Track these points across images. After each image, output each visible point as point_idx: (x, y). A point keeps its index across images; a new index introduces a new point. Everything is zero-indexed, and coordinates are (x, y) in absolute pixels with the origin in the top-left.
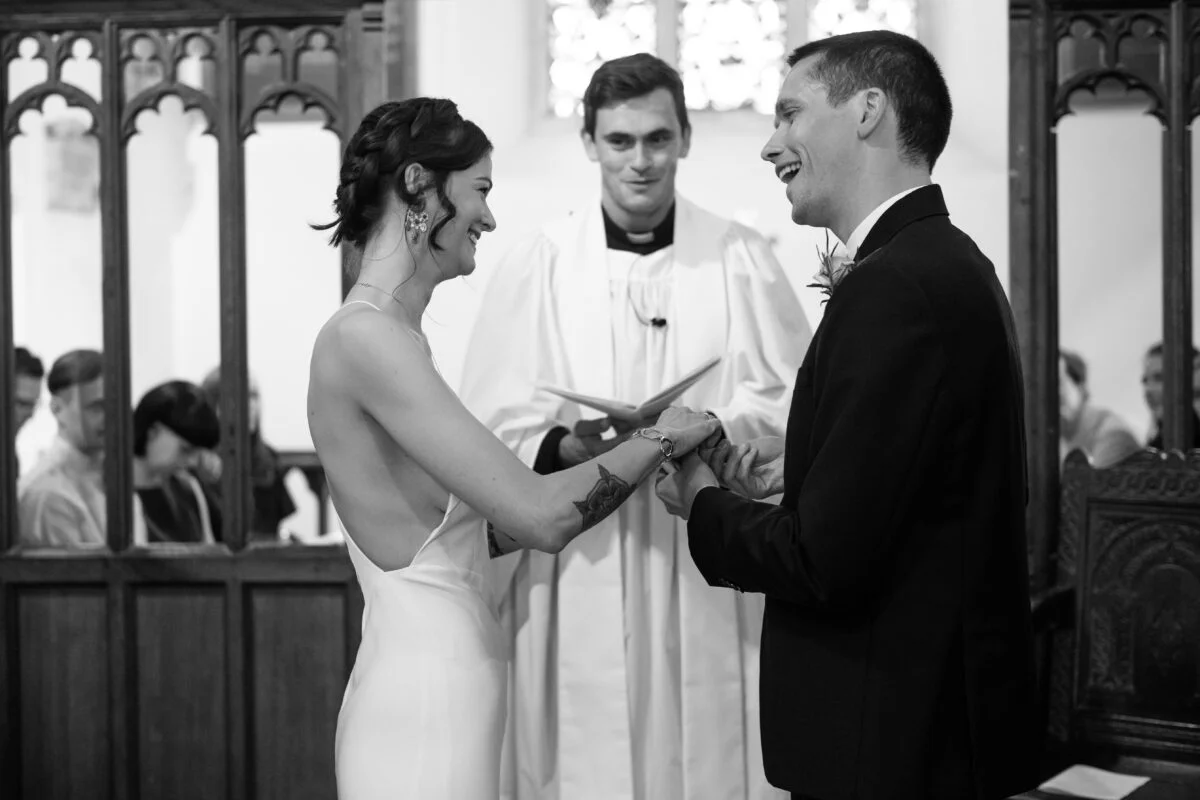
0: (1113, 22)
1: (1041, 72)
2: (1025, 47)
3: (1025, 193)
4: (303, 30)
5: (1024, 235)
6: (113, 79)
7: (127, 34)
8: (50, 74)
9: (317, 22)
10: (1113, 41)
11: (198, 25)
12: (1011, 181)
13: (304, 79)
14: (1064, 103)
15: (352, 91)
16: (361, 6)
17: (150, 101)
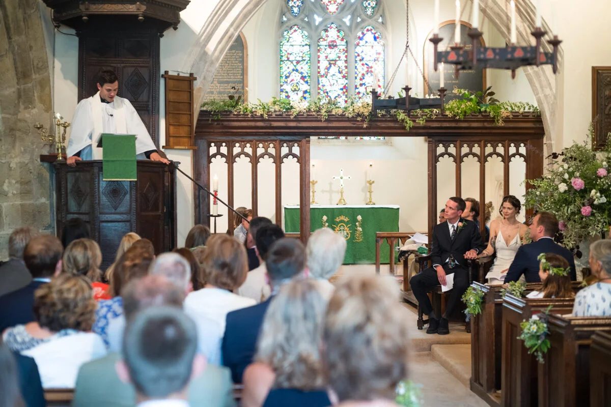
0: (447, 144)
1: (434, 154)
2: (431, 149)
3: (431, 176)
4: (294, 142)
5: (431, 183)
6: (255, 152)
7: (258, 143)
8: (242, 150)
9: (296, 141)
10: (446, 148)
11: (272, 141)
12: (428, 174)
13: (293, 152)
14: (438, 159)
15: (303, 155)
16: (305, 138)
17: (262, 156)
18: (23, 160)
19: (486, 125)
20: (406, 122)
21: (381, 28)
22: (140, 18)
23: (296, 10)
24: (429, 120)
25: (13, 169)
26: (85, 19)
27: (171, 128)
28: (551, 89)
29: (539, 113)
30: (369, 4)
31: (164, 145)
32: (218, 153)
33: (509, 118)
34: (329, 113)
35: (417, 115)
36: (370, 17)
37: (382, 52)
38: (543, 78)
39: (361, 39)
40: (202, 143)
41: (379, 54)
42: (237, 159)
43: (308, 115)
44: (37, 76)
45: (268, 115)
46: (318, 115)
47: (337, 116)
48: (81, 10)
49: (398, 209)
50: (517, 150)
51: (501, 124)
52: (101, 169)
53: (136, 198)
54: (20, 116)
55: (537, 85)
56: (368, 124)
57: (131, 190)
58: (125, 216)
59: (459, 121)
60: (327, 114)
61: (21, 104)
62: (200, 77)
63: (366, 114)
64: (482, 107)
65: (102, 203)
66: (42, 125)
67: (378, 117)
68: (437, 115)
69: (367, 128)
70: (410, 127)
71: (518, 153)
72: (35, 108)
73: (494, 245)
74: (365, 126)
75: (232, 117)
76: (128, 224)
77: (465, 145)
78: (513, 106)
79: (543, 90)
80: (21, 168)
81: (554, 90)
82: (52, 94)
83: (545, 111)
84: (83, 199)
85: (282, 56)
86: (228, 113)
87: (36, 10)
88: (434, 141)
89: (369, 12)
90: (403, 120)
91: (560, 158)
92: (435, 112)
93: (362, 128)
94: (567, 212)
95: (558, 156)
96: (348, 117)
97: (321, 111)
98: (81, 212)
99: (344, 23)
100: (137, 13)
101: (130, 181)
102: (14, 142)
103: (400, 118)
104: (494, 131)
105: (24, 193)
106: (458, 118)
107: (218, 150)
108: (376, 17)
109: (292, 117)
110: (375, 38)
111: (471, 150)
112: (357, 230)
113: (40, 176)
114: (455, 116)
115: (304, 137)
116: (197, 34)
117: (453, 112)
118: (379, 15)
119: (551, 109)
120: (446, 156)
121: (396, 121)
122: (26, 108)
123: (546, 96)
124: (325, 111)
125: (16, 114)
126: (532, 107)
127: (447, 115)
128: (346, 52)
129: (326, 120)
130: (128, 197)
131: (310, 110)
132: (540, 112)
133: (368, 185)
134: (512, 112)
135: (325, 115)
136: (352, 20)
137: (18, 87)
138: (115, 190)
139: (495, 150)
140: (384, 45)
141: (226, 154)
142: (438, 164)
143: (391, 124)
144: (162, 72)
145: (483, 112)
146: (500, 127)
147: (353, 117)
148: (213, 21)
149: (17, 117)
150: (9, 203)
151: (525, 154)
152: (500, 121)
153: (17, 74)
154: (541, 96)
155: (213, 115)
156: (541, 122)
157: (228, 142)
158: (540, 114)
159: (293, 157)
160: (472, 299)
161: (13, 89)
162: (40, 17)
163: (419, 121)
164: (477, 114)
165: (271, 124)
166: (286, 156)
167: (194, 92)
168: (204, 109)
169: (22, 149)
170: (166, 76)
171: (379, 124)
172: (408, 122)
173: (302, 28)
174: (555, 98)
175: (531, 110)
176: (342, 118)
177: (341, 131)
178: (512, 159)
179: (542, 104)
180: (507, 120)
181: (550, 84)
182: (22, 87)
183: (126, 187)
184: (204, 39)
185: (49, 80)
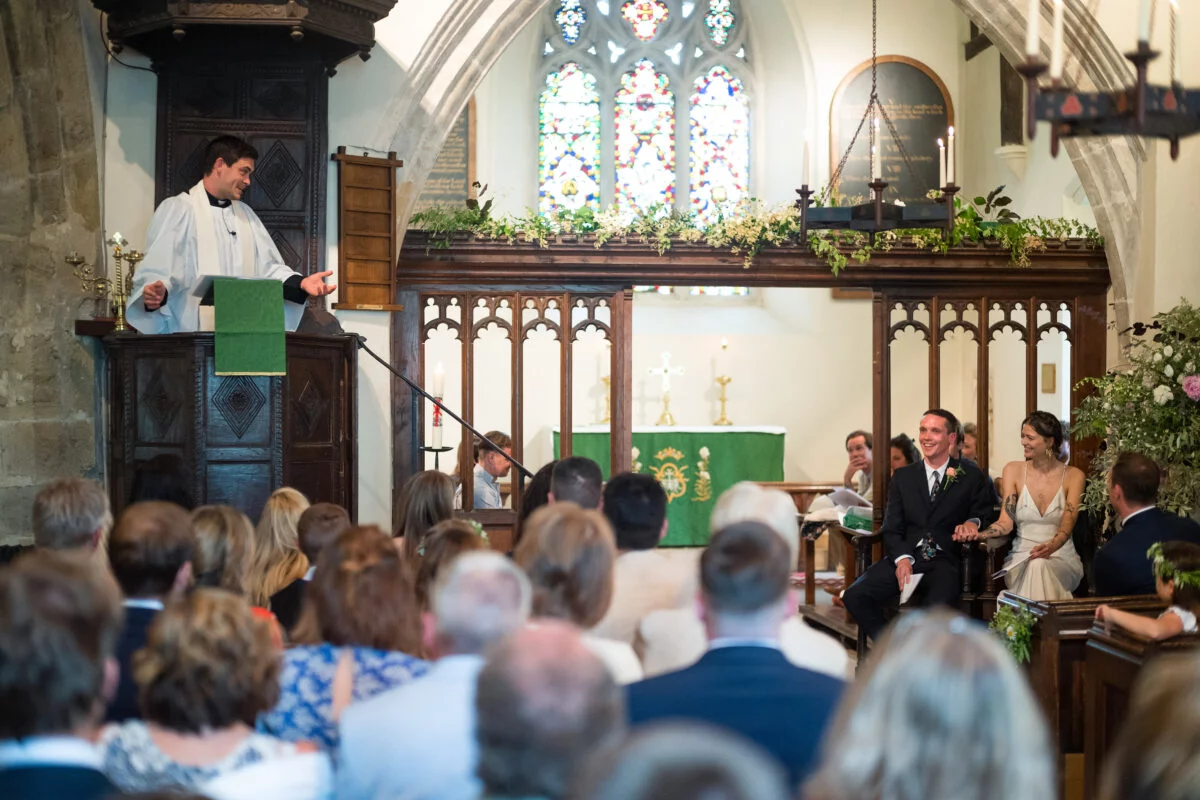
0: (911, 304)
1: (885, 323)
2: (879, 314)
3: (880, 370)
4: (598, 298)
5: (879, 385)
6: (518, 316)
7: (524, 298)
8: (491, 314)
9: (602, 295)
10: (910, 311)
11: (554, 295)
12: (874, 365)
13: (596, 318)
14: (893, 335)
15: (618, 324)
16: (623, 290)
17: (533, 326)
18: (39, 331)
19: (993, 264)
20: (833, 258)
21: (743, 69)
22: (296, 33)
23: (572, 32)
24: (878, 255)
25: (18, 349)
26: (180, 35)
27: (351, 265)
28: (1128, 192)
29: (1099, 241)
30: (719, 22)
31: (336, 301)
32: (443, 318)
33: (1040, 251)
34: (673, 239)
35: (853, 244)
36: (721, 48)
37: (745, 120)
38: (1110, 170)
39: (701, 91)
40: (410, 299)
41: (739, 122)
42: (481, 332)
43: (629, 242)
44: (71, 154)
45: (549, 241)
46: (651, 242)
47: (690, 244)
48: (170, 15)
49: (782, 435)
50: (1054, 317)
51: (1024, 262)
52: (211, 351)
53: (284, 413)
54: (34, 238)
55: (1098, 183)
56: (753, 262)
57: (272, 397)
58: (260, 450)
59: (940, 256)
60: (668, 240)
61: (36, 212)
62: (409, 161)
63: (751, 240)
64: (986, 229)
65: (210, 423)
66: (83, 258)
67: (775, 247)
68: (893, 245)
69: (751, 269)
70: (839, 268)
71: (1054, 323)
72: (64, 221)
73: (1013, 511)
74: (747, 265)
75: (473, 245)
76: (266, 467)
77: (949, 307)
78: (1047, 226)
79: (1109, 194)
80: (36, 348)
81: (1134, 195)
82: (100, 192)
83: (1114, 239)
84: (170, 415)
85: (542, 124)
86: (465, 236)
87: (71, 15)
88: (885, 297)
89: (719, 37)
90: (825, 255)
91: (1150, 334)
92: (889, 237)
93: (741, 269)
94: (1174, 444)
95: (1145, 330)
96: (712, 247)
97: (657, 233)
98: (164, 441)
99: (669, 59)
100: (287, 23)
101: (271, 377)
102: (22, 293)
103: (821, 250)
104: (1009, 278)
105: (41, 401)
106: (936, 249)
107: (442, 313)
108: (733, 48)
109: (597, 245)
110: (731, 91)
111: (960, 316)
112: (698, 478)
113: (75, 367)
114: (930, 246)
115: (620, 287)
116: (406, 69)
117: (926, 238)
118: (737, 43)
119: (1126, 234)
120: (910, 329)
121: (812, 254)
122: (46, 221)
123: (1117, 207)
124: (666, 235)
125: (25, 233)
126: (1084, 230)
127: (915, 245)
128: (673, 117)
129: (667, 253)
130: (266, 409)
131: (633, 231)
132: (1102, 239)
133: (718, 385)
134: (1044, 239)
135: (666, 242)
136: (685, 53)
137: (32, 176)
138: (240, 396)
139: (1008, 316)
140: (748, 105)
141: (459, 321)
142: (893, 344)
143: (801, 263)
144: (332, 149)
145: (986, 238)
146: (1022, 269)
147: (722, 246)
148: (439, 44)
149: (29, 240)
150: (9, 422)
151: (1069, 326)
152: (1023, 258)
153: (29, 149)
154: (1107, 205)
155: (434, 240)
156: (1103, 259)
157: (464, 296)
158: (1103, 244)
159: (598, 329)
160: (1010, 629)
161: (22, 182)
162: (80, 30)
163: (857, 257)
164: (976, 242)
165: (553, 260)
166: (583, 326)
167: (398, 191)
168: (418, 226)
169: (39, 307)
170: (340, 157)
171: (775, 261)
172: (837, 257)
173: (585, 69)
174: (1136, 211)
175: (1083, 236)
176: (700, 247)
177: (696, 275)
178: (1044, 334)
179: (1107, 221)
180: (1034, 255)
181: (1124, 182)
182: (40, 175)
183: (261, 389)
184: (420, 81)
185: (96, 163)
